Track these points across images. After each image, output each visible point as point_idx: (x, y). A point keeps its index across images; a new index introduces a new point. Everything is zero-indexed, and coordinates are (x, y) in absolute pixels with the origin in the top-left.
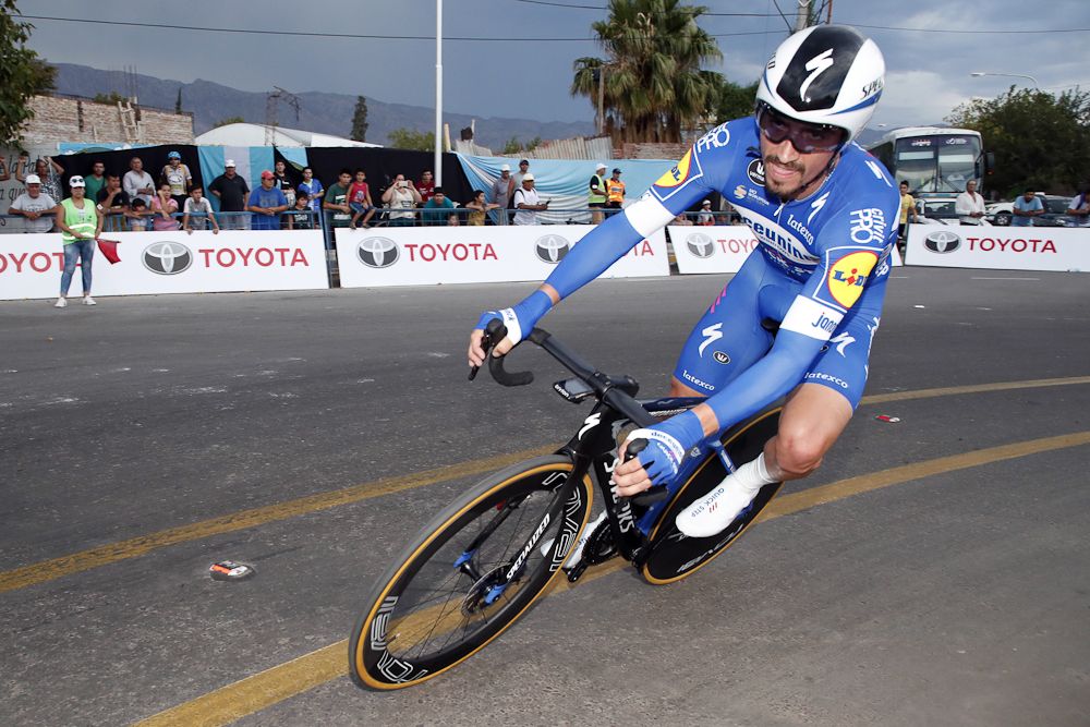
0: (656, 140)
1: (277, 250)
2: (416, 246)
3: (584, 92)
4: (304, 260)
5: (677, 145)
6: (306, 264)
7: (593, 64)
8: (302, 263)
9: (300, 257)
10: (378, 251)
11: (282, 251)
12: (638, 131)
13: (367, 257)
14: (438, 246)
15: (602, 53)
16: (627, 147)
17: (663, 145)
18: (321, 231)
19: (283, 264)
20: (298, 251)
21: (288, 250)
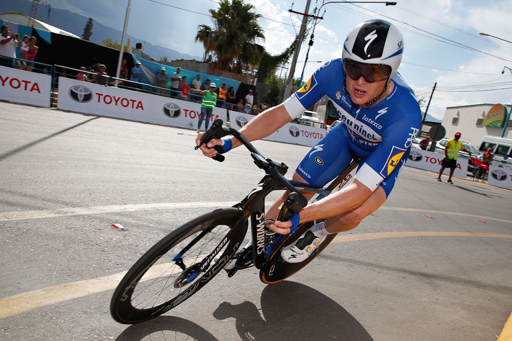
0: (230, 70)
1: (23, 81)
2: (102, 95)
3: (201, 40)
4: (38, 90)
5: (239, 75)
6: (39, 92)
7: (207, 28)
8: (37, 91)
9: (36, 87)
10: (81, 93)
11: (27, 82)
12: (223, 65)
13: (74, 95)
14: (114, 97)
15: (213, 25)
16: (216, 71)
17: (233, 74)
18: (50, 77)
19: (26, 89)
20: (36, 84)
21: (30, 82)
